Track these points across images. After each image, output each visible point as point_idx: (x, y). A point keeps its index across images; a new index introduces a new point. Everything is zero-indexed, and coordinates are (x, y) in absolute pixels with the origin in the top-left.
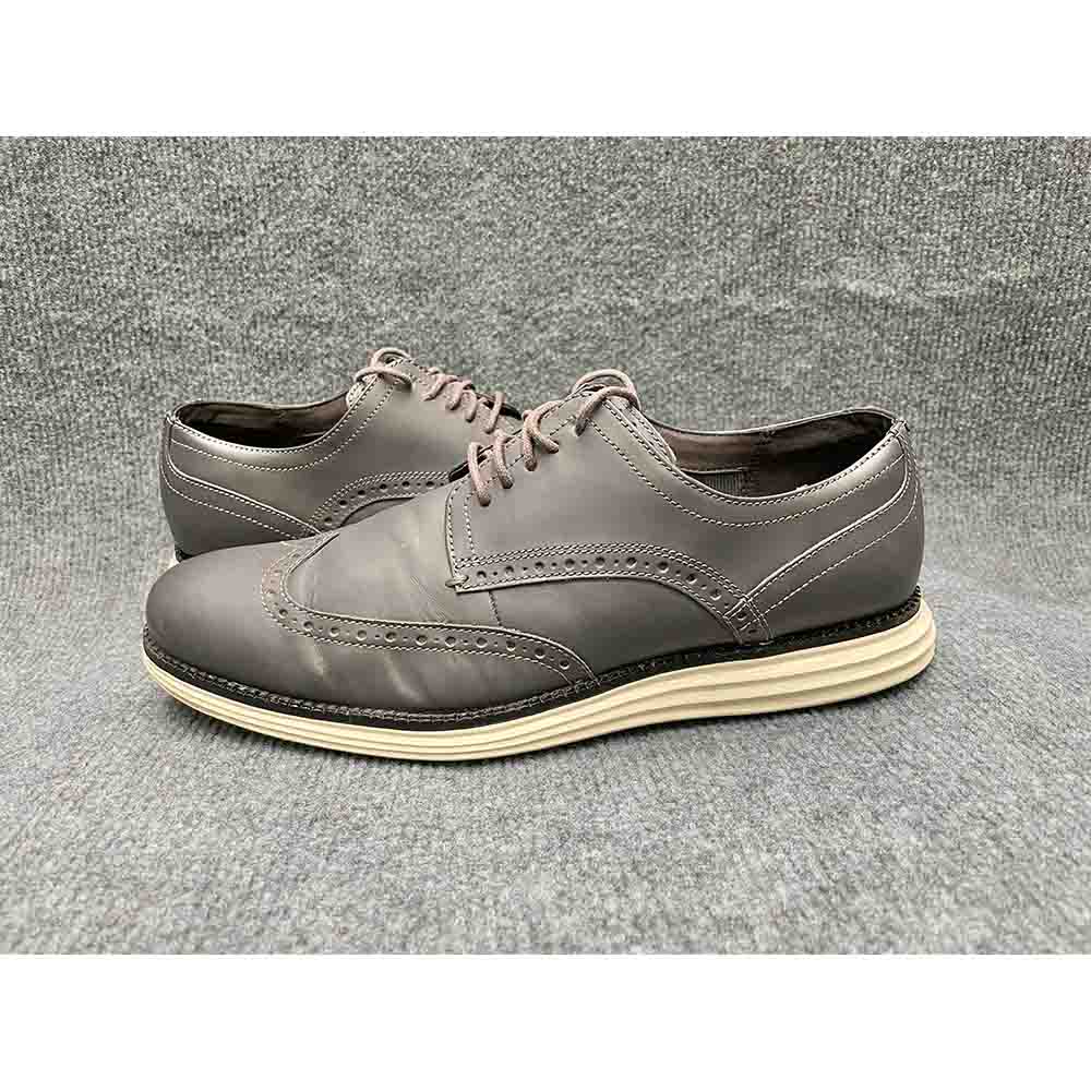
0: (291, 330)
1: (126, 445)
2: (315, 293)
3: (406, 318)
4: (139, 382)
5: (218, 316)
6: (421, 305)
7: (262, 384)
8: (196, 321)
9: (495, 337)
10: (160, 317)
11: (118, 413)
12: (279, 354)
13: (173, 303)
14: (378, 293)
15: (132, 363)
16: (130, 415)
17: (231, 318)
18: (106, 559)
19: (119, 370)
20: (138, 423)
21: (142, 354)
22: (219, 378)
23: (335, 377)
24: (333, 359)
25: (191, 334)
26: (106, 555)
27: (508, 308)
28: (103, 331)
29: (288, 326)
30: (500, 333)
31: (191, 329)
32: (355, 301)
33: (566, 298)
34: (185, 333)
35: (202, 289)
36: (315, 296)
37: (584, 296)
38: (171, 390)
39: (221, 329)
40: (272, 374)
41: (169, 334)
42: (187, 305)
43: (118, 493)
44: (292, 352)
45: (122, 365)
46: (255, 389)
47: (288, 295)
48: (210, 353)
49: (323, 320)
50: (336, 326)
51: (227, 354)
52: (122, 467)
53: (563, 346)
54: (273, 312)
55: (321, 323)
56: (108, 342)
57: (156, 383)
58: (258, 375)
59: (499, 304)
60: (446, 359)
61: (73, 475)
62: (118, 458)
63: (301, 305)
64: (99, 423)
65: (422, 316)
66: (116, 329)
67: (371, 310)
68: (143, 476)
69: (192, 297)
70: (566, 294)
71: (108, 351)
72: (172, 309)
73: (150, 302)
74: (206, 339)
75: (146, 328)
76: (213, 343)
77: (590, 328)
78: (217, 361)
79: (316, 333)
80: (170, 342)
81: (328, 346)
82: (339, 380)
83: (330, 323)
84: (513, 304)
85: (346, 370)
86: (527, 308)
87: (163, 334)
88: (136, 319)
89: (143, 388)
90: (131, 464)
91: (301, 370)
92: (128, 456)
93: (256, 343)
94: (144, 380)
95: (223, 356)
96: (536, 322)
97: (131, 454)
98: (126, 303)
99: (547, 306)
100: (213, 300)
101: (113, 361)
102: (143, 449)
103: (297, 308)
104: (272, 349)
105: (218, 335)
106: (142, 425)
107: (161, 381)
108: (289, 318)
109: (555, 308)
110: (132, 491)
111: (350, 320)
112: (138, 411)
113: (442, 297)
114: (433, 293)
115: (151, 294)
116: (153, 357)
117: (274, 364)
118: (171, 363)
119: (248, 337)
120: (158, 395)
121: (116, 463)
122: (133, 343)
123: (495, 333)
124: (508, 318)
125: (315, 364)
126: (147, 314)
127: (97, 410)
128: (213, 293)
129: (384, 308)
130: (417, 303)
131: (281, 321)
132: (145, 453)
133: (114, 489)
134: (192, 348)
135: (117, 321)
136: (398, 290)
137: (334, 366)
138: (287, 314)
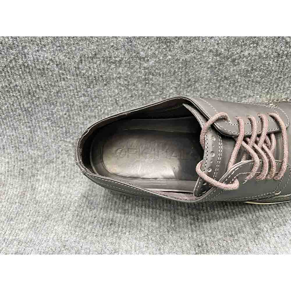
0: (100, 65)
1: (26, 119)
2: (112, 44)
3: (161, 58)
4: (27, 91)
5: (62, 57)
6: (170, 50)
7: (87, 91)
8: (51, 60)
9: (208, 68)
10: (32, 59)
11: (20, 105)
12: (95, 77)
13: (38, 51)
14: (147, 44)
15: (22, 82)
16: (26, 106)
17: (69, 58)
18: (22, 170)
19: (16, 86)
20: (30, 109)
21: (26, 77)
22: (66, 89)
23: (123, 88)
24: (121, 79)
25: (49, 67)
26: (22, 168)
27: (219, 52)
28: (5, 67)
29: (98, 62)
30: (212, 66)
31: (49, 64)
32: (134, 48)
33: (254, 47)
34: (46, 66)
35: (52, 42)
36: (112, 46)
37: (265, 47)
38: (43, 94)
39: (64, 64)
40: (92, 87)
41: (38, 67)
42: (45, 51)
43: (25, 140)
44: (101, 76)
45: (17, 83)
46: (84, 94)
47: (98, 45)
48: (60, 77)
49: (116, 59)
50: (123, 62)
51: (69, 77)
52: (25, 129)
53: (246, 74)
54: (90, 55)
55: (116, 61)
56: (8, 72)
57: (36, 91)
58: (84, 87)
59: (214, 51)
60: (180, 80)
61: (5, 132)
62: (23, 125)
63: (105, 51)
64: (12, 109)
65: (170, 57)
66: (11, 65)
67: (142, 54)
68: (36, 133)
69: (47, 47)
70: (255, 45)
71: (9, 77)
72: (38, 54)
73: (26, 51)
74: (57, 69)
75: (26, 65)
76: (61, 71)
77: (264, 64)
78: (64, 80)
79: (113, 66)
80: (39, 71)
81: (119, 73)
82: (124, 90)
83: (120, 60)
84: (223, 50)
85: (128, 85)
86: (230, 53)
87: (35, 67)
88: (20, 60)
89: (30, 93)
90: (30, 127)
91: (106, 85)
92: (28, 124)
93: (82, 72)
94: (29, 90)
95: (67, 78)
96: (234, 61)
97: (29, 123)
98: (14, 52)
99: (242, 51)
100: (59, 48)
101: (13, 81)
102: (34, 121)
103: (103, 53)
104: (91, 75)
105: (63, 67)
106: (32, 110)
107: (38, 90)
108: (99, 58)
109: (246, 53)
110: (31, 139)
111: (131, 59)
112: (29, 104)
113: (182, 46)
114: (178, 43)
115: (26, 46)
116: (32, 79)
117: (92, 82)
118: (41, 81)
119: (79, 68)
120: (37, 96)
121: (23, 127)
122: (21, 72)
123: (209, 66)
124: (218, 58)
125: (113, 82)
126: (25, 57)
127: (10, 104)
128: (58, 45)
129: (150, 53)
130: (168, 49)
131: (95, 60)
132: (35, 123)
133: (23, 138)
134: (50, 74)
135: (11, 61)
136: (157, 42)
137: (122, 83)
138: (98, 56)
